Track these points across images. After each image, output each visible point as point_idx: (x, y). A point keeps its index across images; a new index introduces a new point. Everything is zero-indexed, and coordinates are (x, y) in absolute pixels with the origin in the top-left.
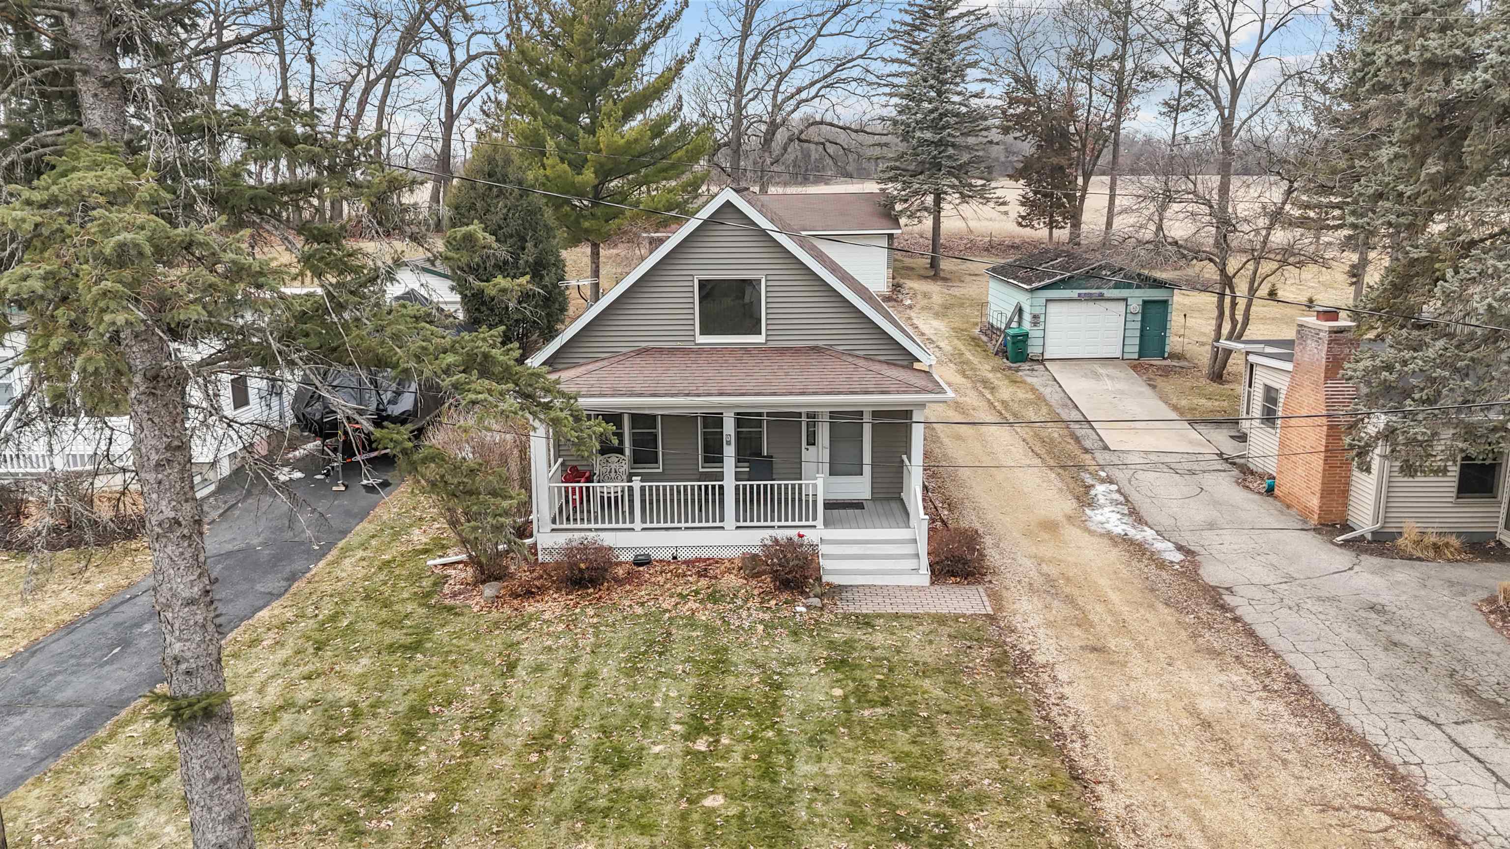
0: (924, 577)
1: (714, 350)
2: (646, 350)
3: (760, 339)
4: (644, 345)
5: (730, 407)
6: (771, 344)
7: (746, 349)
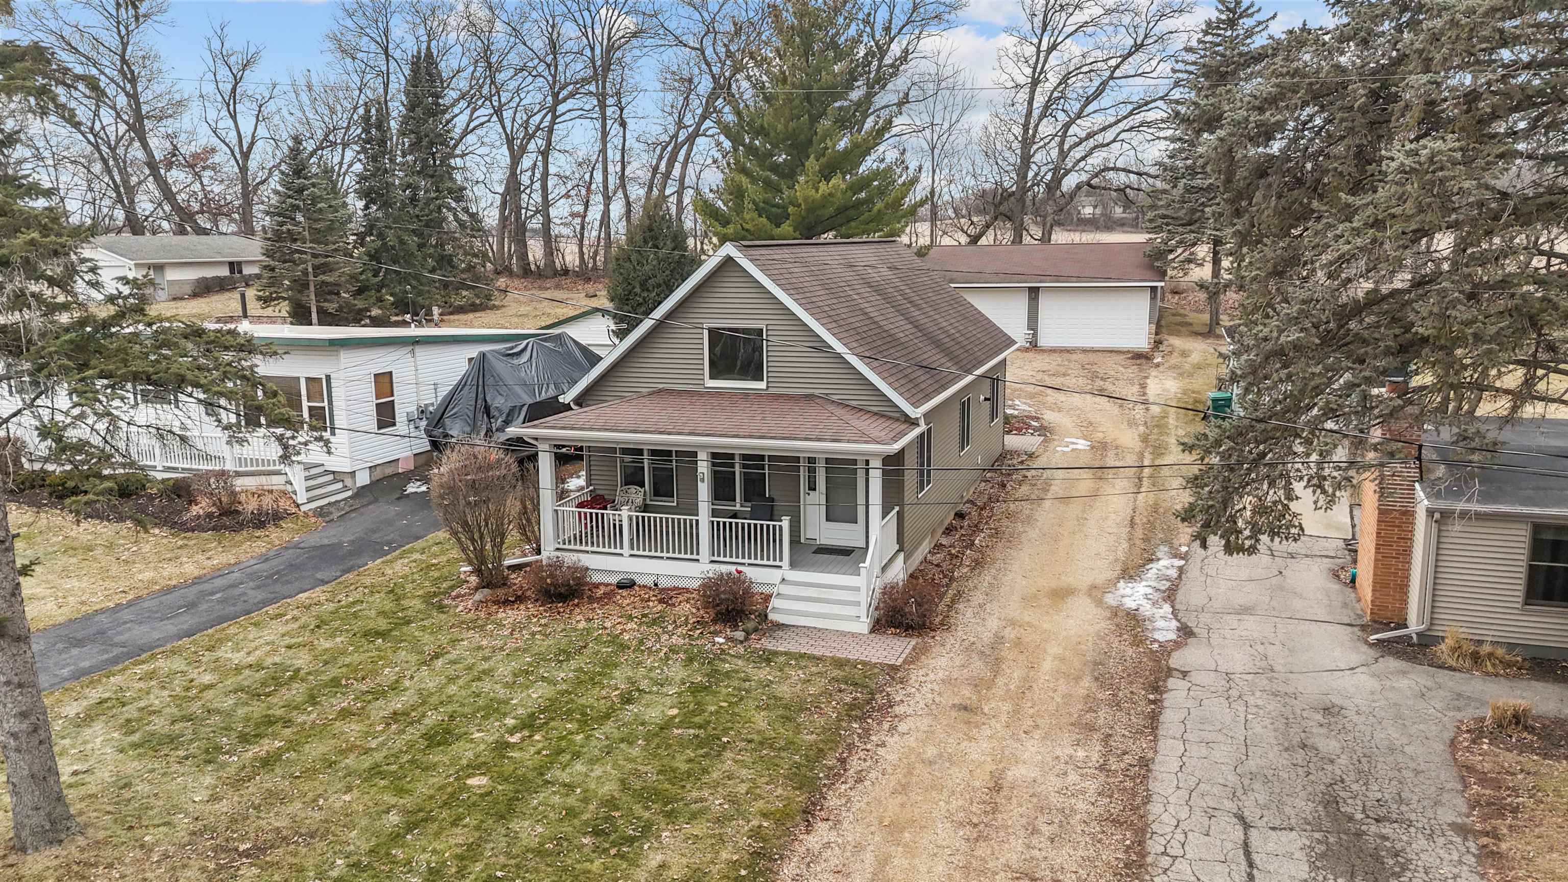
0: (863, 626)
1: (718, 393)
2: (660, 391)
3: (762, 385)
4: (661, 386)
5: (704, 446)
6: (771, 391)
7: (746, 395)
